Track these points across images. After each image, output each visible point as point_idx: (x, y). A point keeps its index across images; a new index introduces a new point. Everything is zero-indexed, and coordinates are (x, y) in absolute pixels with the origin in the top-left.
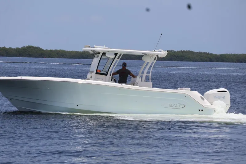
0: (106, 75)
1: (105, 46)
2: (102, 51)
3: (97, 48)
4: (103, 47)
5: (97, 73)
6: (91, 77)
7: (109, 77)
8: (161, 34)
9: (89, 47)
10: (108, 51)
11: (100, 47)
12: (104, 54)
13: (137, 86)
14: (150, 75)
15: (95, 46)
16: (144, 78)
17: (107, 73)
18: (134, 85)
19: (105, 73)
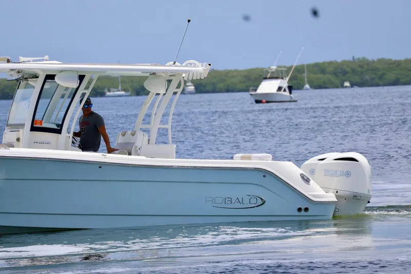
0: (58, 131)
1: (46, 57)
2: (43, 70)
3: (29, 64)
4: (43, 60)
5: (33, 129)
6: (18, 140)
7: (66, 135)
8: (189, 21)
9: (8, 61)
10: (61, 71)
11: (34, 61)
12: (50, 77)
13: (139, 155)
14: (169, 126)
15: (22, 59)
16: (154, 134)
17: (61, 126)
18: (130, 154)
19: (55, 127)
